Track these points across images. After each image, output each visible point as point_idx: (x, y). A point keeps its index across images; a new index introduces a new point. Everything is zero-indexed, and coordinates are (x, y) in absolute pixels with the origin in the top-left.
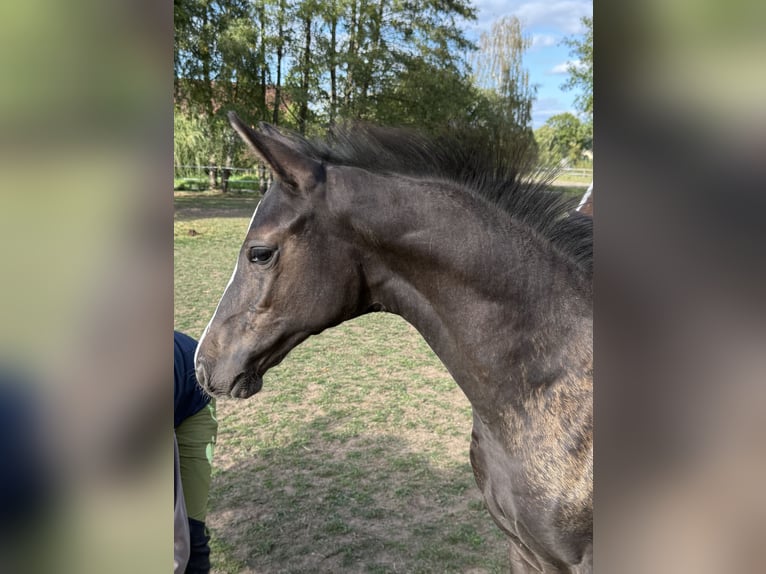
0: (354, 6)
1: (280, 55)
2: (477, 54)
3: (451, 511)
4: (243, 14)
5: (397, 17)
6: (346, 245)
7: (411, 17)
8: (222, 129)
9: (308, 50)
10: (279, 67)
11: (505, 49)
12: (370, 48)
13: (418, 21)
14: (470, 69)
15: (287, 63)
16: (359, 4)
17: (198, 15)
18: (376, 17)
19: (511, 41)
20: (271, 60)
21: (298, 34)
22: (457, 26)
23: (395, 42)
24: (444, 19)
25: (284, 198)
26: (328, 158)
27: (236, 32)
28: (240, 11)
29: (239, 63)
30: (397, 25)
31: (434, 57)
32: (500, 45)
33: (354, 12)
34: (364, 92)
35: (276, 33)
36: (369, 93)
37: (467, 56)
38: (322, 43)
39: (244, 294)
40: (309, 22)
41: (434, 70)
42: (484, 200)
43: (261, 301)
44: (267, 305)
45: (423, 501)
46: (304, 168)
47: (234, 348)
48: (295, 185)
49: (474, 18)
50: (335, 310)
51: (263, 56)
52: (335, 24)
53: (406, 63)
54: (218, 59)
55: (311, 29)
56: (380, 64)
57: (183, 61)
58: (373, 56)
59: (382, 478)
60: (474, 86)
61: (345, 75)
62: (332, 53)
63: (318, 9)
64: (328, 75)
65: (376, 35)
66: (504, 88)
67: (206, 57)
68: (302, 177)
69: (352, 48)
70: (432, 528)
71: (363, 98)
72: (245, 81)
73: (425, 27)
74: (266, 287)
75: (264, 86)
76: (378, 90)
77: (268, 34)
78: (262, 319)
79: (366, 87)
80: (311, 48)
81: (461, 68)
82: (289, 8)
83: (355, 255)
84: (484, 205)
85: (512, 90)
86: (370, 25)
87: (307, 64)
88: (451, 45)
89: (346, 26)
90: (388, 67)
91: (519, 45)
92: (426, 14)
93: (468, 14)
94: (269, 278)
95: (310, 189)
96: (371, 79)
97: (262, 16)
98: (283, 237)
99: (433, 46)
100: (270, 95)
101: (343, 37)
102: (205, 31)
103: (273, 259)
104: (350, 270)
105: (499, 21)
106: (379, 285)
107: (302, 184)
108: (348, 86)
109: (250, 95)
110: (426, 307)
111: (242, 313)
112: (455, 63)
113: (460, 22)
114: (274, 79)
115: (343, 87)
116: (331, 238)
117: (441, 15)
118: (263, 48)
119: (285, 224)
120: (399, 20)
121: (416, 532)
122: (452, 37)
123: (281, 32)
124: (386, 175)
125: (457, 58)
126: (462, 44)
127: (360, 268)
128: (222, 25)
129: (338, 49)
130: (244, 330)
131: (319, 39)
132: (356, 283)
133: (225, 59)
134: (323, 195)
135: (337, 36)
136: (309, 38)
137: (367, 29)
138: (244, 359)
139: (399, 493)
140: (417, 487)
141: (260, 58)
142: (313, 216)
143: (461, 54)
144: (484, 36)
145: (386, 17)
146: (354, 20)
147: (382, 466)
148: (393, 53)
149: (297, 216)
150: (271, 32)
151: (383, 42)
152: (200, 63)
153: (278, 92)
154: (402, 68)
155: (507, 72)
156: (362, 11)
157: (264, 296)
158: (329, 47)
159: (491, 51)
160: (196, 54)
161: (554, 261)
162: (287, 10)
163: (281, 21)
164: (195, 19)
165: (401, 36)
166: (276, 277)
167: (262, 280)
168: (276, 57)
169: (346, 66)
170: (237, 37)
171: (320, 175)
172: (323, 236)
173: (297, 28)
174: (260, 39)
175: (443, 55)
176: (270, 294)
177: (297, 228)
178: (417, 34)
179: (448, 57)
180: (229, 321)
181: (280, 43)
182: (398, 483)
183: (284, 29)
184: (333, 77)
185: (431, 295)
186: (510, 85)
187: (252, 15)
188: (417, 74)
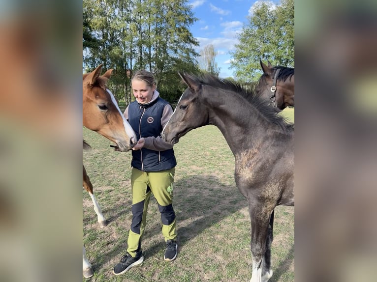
0: (157, 41)
1: (131, 59)
2: (200, 57)
3: (207, 216)
4: (117, 45)
5: (172, 45)
6: (205, 106)
7: (177, 45)
8: (112, 85)
9: (141, 57)
10: (131, 63)
11: (209, 56)
12: (163, 56)
13: (179, 46)
14: (198, 62)
15: (134, 62)
16: (158, 41)
17: (101, 45)
18: (165, 45)
19: (211, 53)
20: (128, 61)
21: (137, 51)
22: (193, 48)
23: (171, 54)
24: (188, 46)
25: (191, 93)
26: (202, 82)
27: (115, 51)
28: (117, 44)
29: (117, 62)
30: (172, 48)
31: (185, 59)
32: (207, 54)
33: (157, 44)
34: (162, 71)
35: (130, 51)
36: (163, 72)
37: (197, 58)
38: (146, 54)
39: (177, 117)
40: (141, 47)
41: (185, 63)
42: (242, 98)
43: (182, 119)
44: (183, 120)
45: (197, 213)
46: (196, 86)
47: (173, 130)
48: (194, 90)
49: (198, 45)
50: (201, 123)
51: (125, 59)
52: (150, 48)
53: (176, 61)
54: (109, 61)
55: (142, 50)
56: (167, 61)
57: (97, 62)
58: (164, 59)
59: (182, 205)
60: (199, 68)
61: (154, 65)
62: (149, 58)
63: (144, 43)
64: (149, 66)
65: (165, 52)
66: (209, 69)
67: (105, 60)
68: (196, 87)
69: (156, 56)
70: (202, 222)
71: (161, 73)
72: (119, 68)
73: (182, 48)
74: (183, 115)
75: (126, 70)
76: (167, 71)
77: (126, 51)
78: (181, 124)
79: (162, 69)
80: (142, 56)
81: (195, 62)
82: (134, 42)
83: (207, 109)
84: (243, 100)
85: (212, 70)
86: (163, 48)
87: (141, 62)
88: (191, 54)
89: (154, 49)
90: (169, 62)
91: (213, 54)
92: (181, 44)
93: (196, 44)
94: (185, 113)
95: (198, 91)
96: (164, 66)
97: (124, 45)
98: (190, 103)
99: (185, 55)
100: (128, 73)
101: (153, 52)
102: (104, 51)
103: (186, 108)
104: (206, 113)
105: (206, 46)
106: (212, 118)
107: (195, 90)
108: (156, 69)
109: (121, 73)
110: (223, 125)
111: (176, 122)
112: (192, 60)
113: (193, 46)
114: (130, 67)
115: (154, 70)
116: (202, 104)
117: (187, 44)
118: (125, 56)
119: (191, 99)
120: (173, 46)
121: (196, 224)
122: (191, 52)
123: (131, 51)
124: (217, 88)
125: (193, 59)
126: (195, 54)
127: (208, 113)
128: (110, 49)
129: (152, 57)
130: (176, 126)
131: (145, 53)
132: (207, 116)
133: (112, 61)
134: (201, 93)
135: (151, 52)
136: (141, 53)
137: (161, 49)
138: (176, 133)
139: (188, 210)
140: (194, 208)
141: (124, 60)
142: (198, 98)
143: (194, 57)
144: (201, 51)
145: (168, 45)
146: (157, 46)
147: (181, 201)
148: (171, 58)
149: (194, 98)
150: (128, 51)
151: (167, 54)
152: (103, 62)
153: (131, 72)
154: (174, 62)
155: (210, 63)
156: (160, 43)
157: (183, 118)
158: (149, 56)
159: (204, 56)
160: (102, 59)
161: (259, 117)
162: (133, 43)
163: (131, 47)
164: (100, 47)
165: (173, 52)
166: (187, 113)
167: (182, 114)
168: (130, 60)
169: (155, 62)
170: (116, 53)
171: (200, 87)
172: (200, 103)
173: (137, 49)
174: (124, 53)
175: (188, 58)
176: (184, 117)
177: (193, 101)
178: (179, 51)
179: (190, 59)
180: (172, 123)
181: (131, 55)
182: (188, 207)
183: (132, 50)
184: (150, 66)
185: (225, 122)
186: (211, 68)
187: (120, 45)
188: (180, 65)
